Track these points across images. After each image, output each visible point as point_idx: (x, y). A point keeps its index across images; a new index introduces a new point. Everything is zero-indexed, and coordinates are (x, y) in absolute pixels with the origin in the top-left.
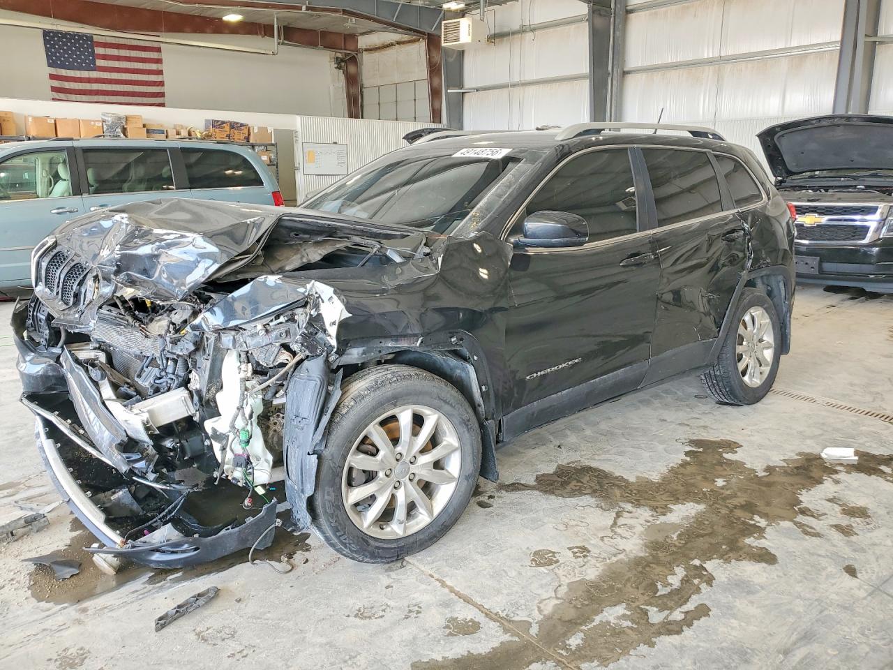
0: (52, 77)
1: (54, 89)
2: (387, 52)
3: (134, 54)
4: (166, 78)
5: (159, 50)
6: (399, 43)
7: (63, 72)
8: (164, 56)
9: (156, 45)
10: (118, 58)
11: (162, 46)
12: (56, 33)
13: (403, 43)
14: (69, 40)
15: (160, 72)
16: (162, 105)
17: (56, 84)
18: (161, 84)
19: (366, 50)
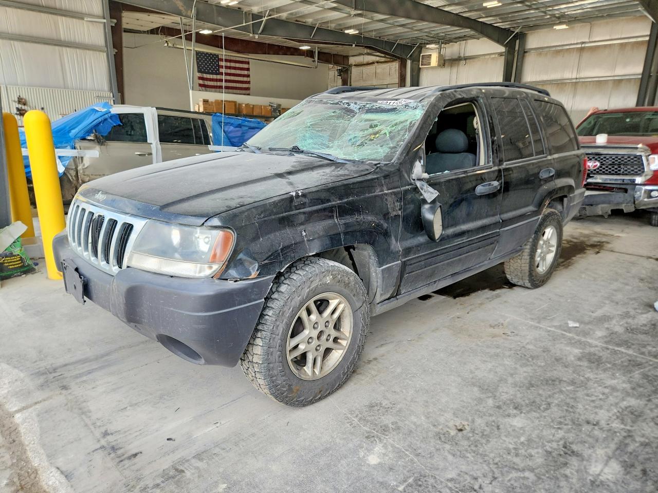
0: (200, 78)
1: (200, 85)
2: (369, 67)
3: (237, 65)
4: (251, 79)
5: (248, 63)
6: (378, 62)
7: (205, 76)
8: (251, 66)
9: (247, 60)
10: (235, 68)
11: (250, 60)
12: (202, 53)
13: (381, 62)
14: (207, 57)
15: (248, 76)
16: (249, 94)
17: (201, 82)
18: (249, 82)
19: (355, 65)
